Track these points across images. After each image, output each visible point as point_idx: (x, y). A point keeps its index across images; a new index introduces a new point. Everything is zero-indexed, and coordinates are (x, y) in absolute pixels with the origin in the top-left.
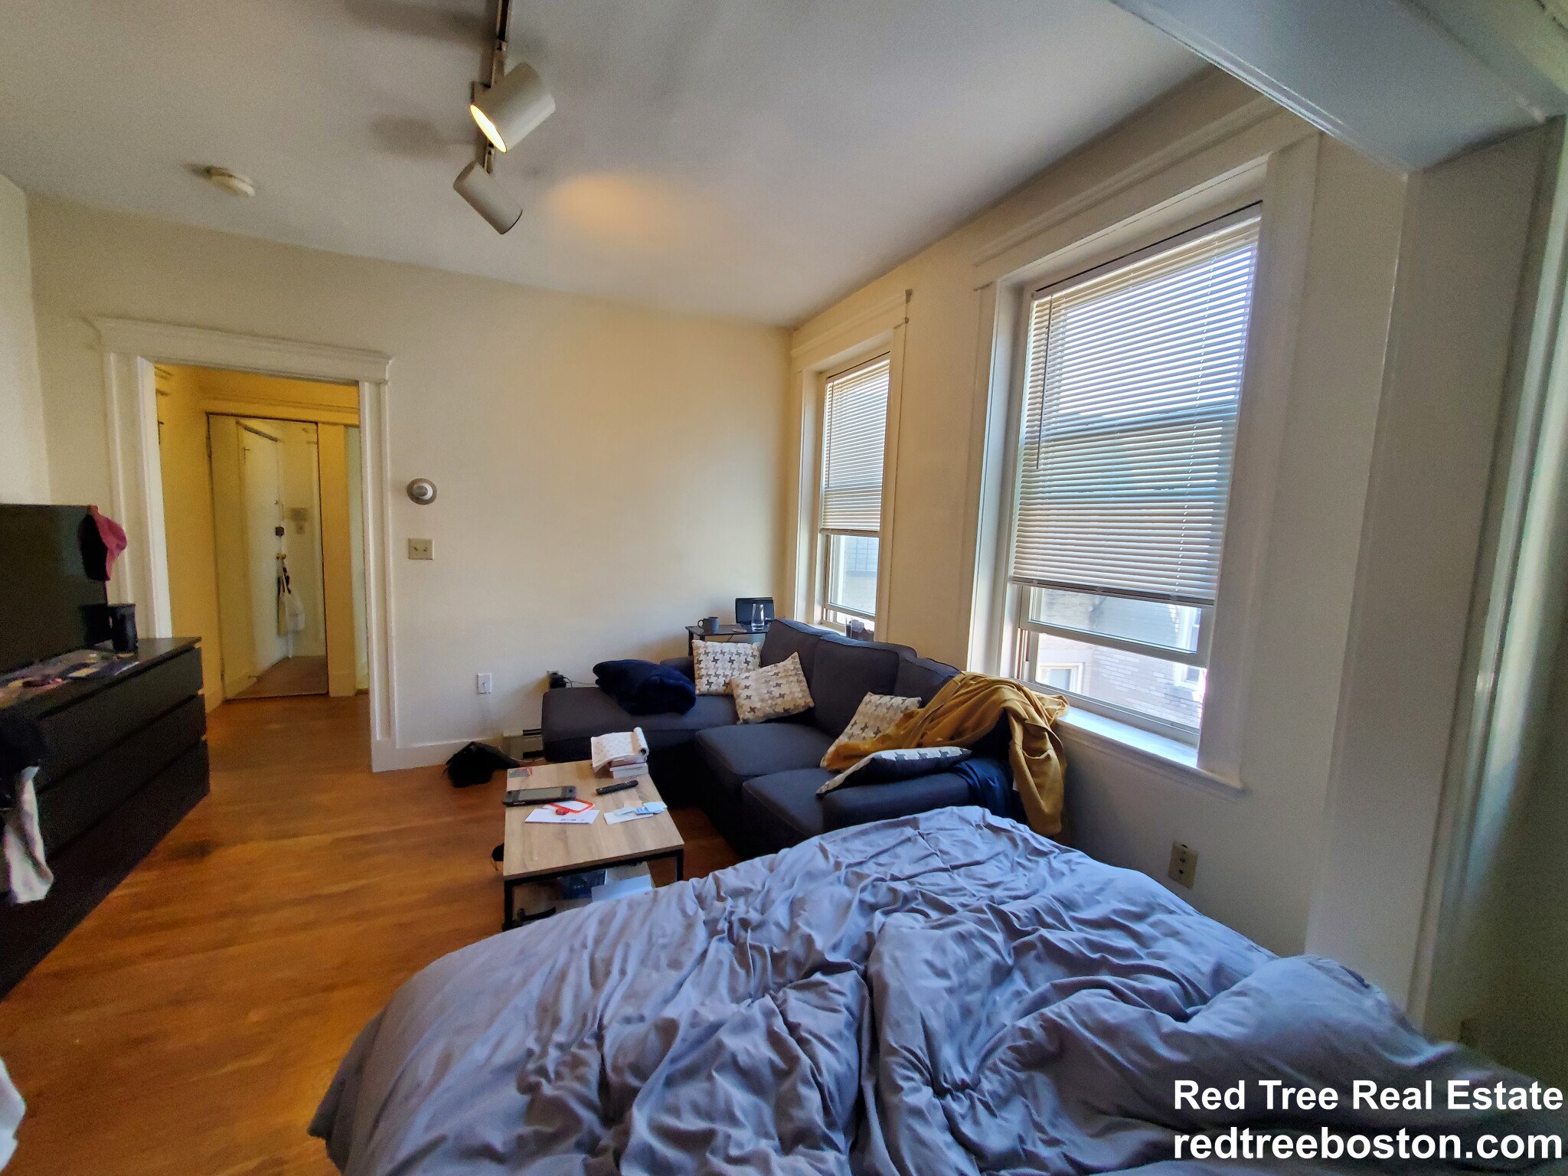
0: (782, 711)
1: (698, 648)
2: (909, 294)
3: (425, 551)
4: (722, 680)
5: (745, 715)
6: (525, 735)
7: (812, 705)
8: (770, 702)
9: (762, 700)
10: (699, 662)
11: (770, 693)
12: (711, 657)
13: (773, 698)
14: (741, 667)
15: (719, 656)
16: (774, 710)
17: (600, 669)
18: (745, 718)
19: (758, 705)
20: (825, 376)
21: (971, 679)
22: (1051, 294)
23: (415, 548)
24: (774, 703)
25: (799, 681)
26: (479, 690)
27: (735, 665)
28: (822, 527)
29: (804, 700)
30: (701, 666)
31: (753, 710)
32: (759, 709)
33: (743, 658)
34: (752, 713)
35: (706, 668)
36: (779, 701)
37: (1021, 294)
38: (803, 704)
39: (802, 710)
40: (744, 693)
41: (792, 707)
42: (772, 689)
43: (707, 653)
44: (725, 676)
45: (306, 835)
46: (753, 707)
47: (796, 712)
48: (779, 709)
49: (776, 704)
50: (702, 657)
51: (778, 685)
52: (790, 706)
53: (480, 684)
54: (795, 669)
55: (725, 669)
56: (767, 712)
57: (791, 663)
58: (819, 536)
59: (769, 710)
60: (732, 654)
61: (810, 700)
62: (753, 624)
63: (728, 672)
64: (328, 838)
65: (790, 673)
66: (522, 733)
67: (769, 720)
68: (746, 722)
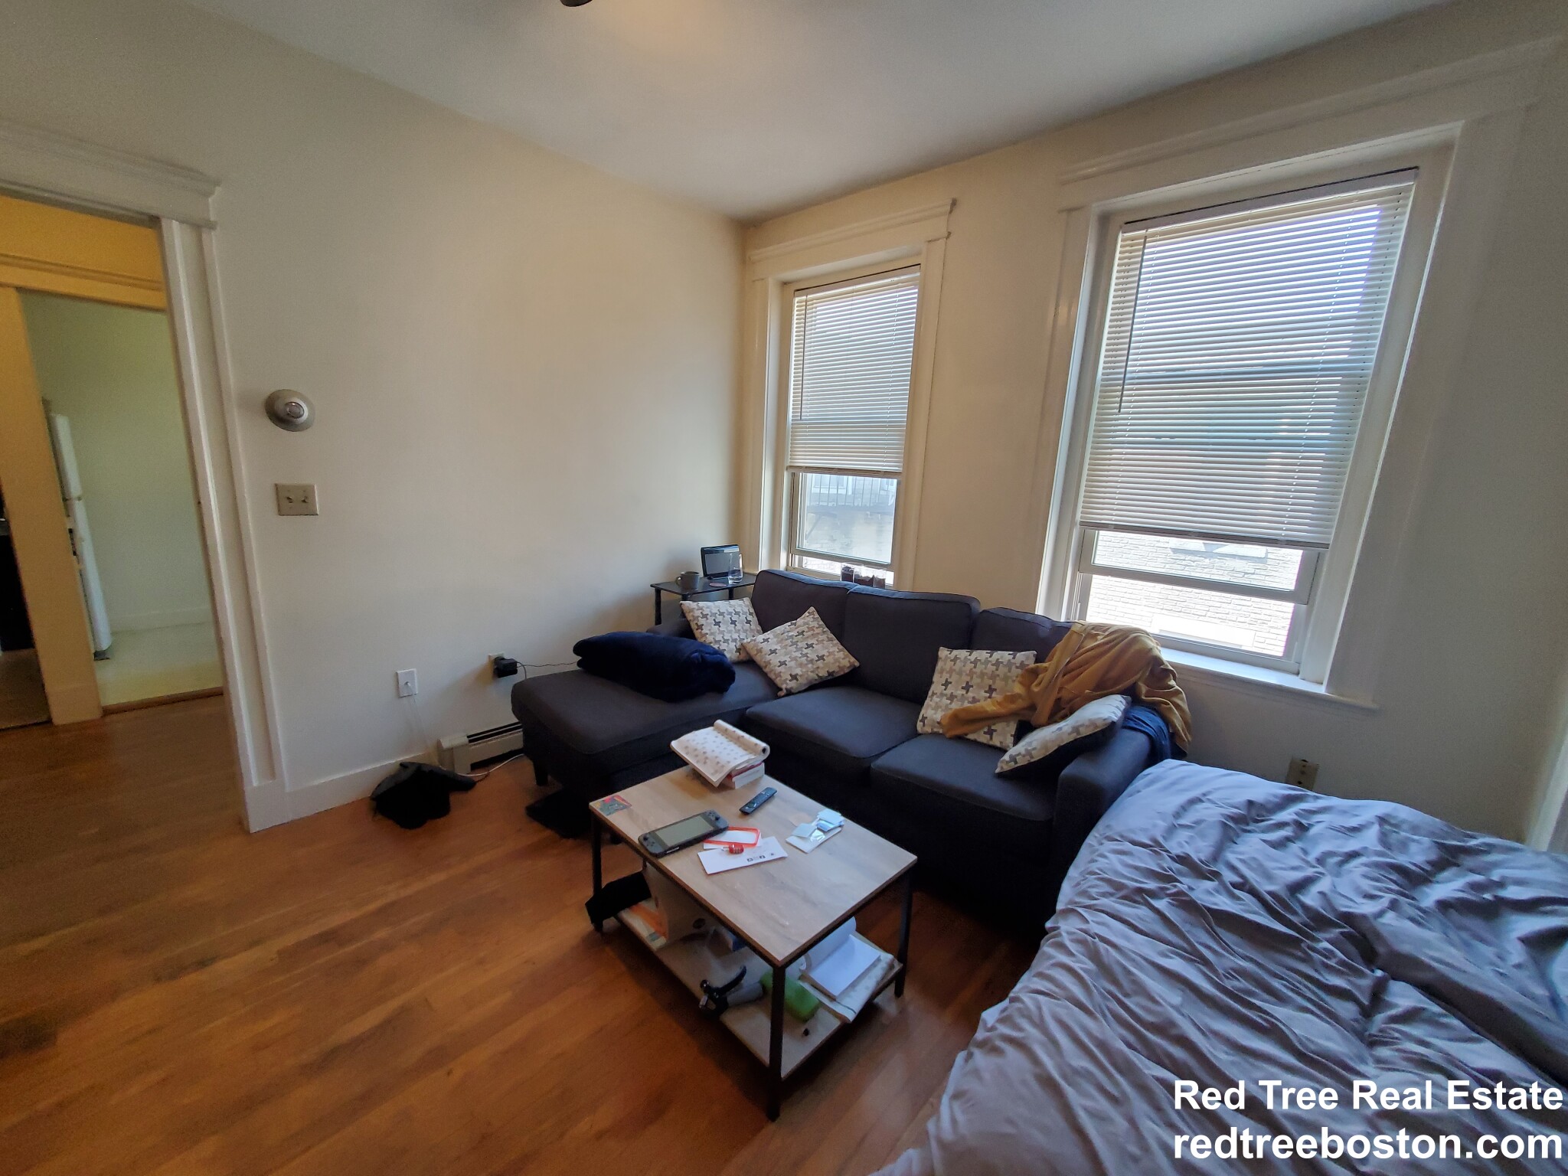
0: (826, 675)
1: (692, 610)
2: (954, 203)
3: (304, 501)
4: (732, 645)
5: (787, 684)
6: (470, 741)
7: (857, 664)
8: (810, 665)
9: (801, 665)
10: (700, 627)
11: (806, 655)
12: (711, 620)
13: (811, 661)
14: (745, 628)
15: (719, 618)
16: (817, 675)
17: (581, 648)
18: (788, 687)
19: (798, 671)
20: (791, 288)
21: (1093, 629)
22: (1147, 228)
23: (289, 498)
24: (815, 667)
25: (830, 640)
26: (400, 690)
27: (739, 626)
28: (789, 464)
29: (847, 659)
30: (704, 631)
31: (794, 677)
32: (801, 676)
33: (743, 617)
34: (795, 681)
35: (712, 634)
36: (820, 663)
37: (1108, 225)
38: (848, 665)
39: (847, 671)
40: (774, 660)
41: (837, 669)
42: (805, 651)
43: (705, 616)
44: (734, 640)
45: (227, 956)
46: (793, 674)
47: (842, 673)
48: (823, 673)
49: (818, 668)
50: (702, 621)
51: (809, 646)
52: (834, 668)
53: (402, 683)
54: (820, 626)
55: (730, 632)
56: (810, 678)
57: (810, 619)
58: (785, 473)
59: (813, 676)
60: (730, 613)
61: (853, 659)
62: (731, 577)
63: (735, 636)
64: (265, 953)
65: (817, 631)
66: (466, 740)
67: (813, 687)
68: (789, 693)
